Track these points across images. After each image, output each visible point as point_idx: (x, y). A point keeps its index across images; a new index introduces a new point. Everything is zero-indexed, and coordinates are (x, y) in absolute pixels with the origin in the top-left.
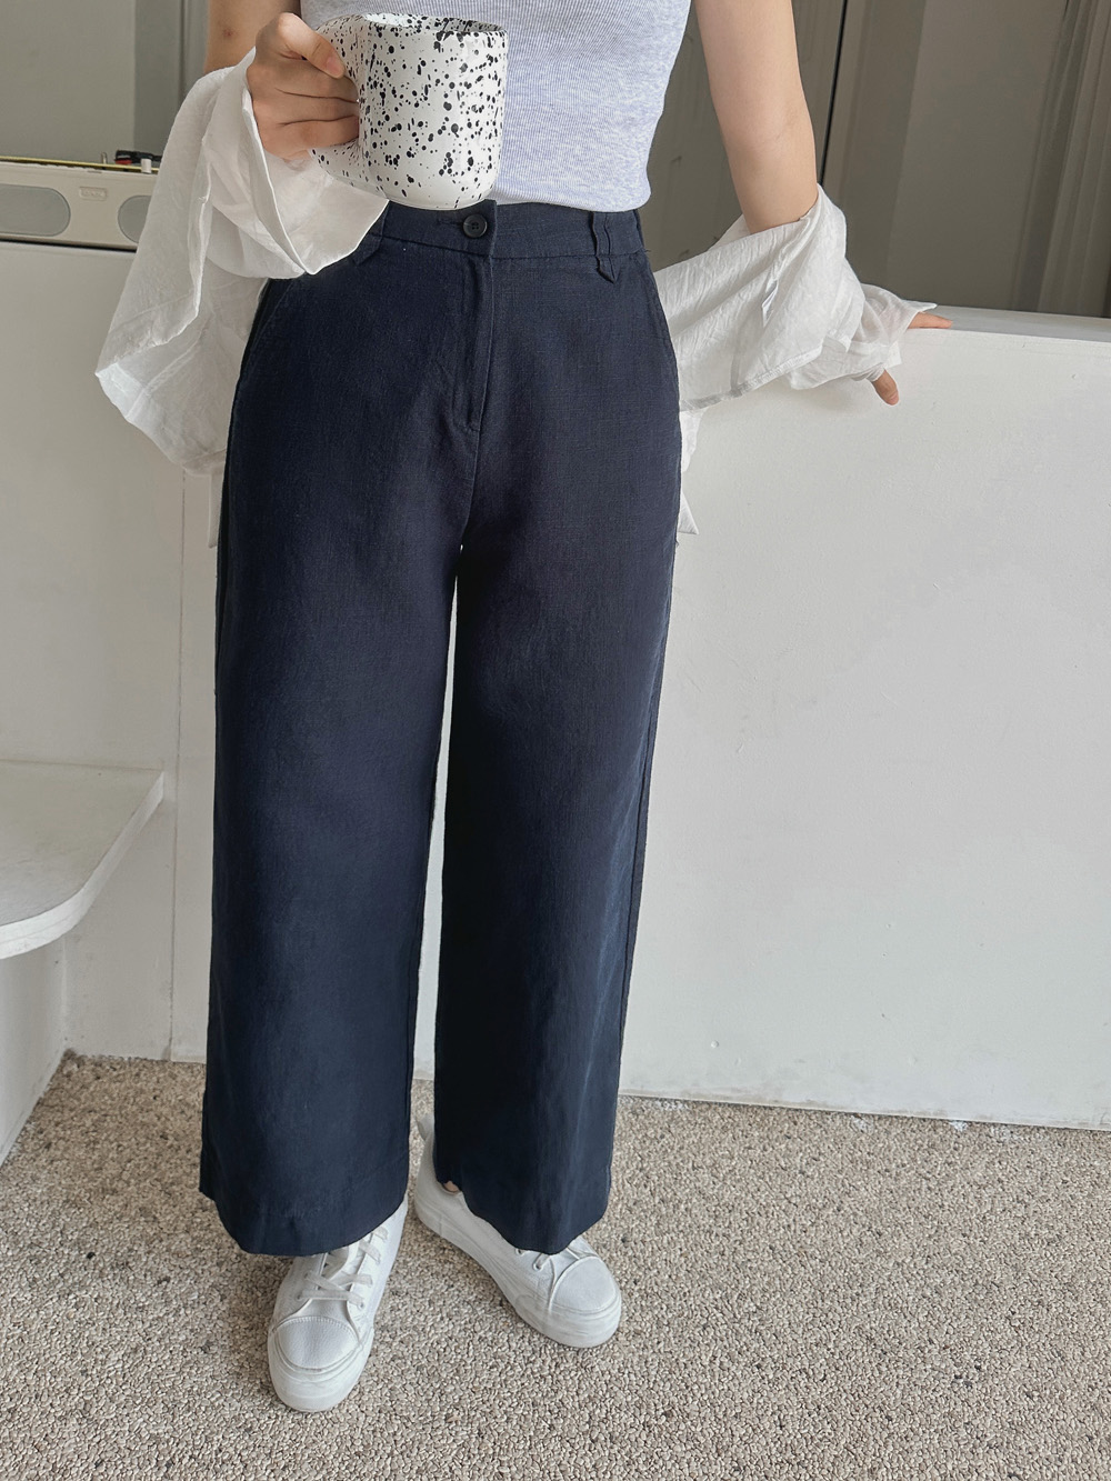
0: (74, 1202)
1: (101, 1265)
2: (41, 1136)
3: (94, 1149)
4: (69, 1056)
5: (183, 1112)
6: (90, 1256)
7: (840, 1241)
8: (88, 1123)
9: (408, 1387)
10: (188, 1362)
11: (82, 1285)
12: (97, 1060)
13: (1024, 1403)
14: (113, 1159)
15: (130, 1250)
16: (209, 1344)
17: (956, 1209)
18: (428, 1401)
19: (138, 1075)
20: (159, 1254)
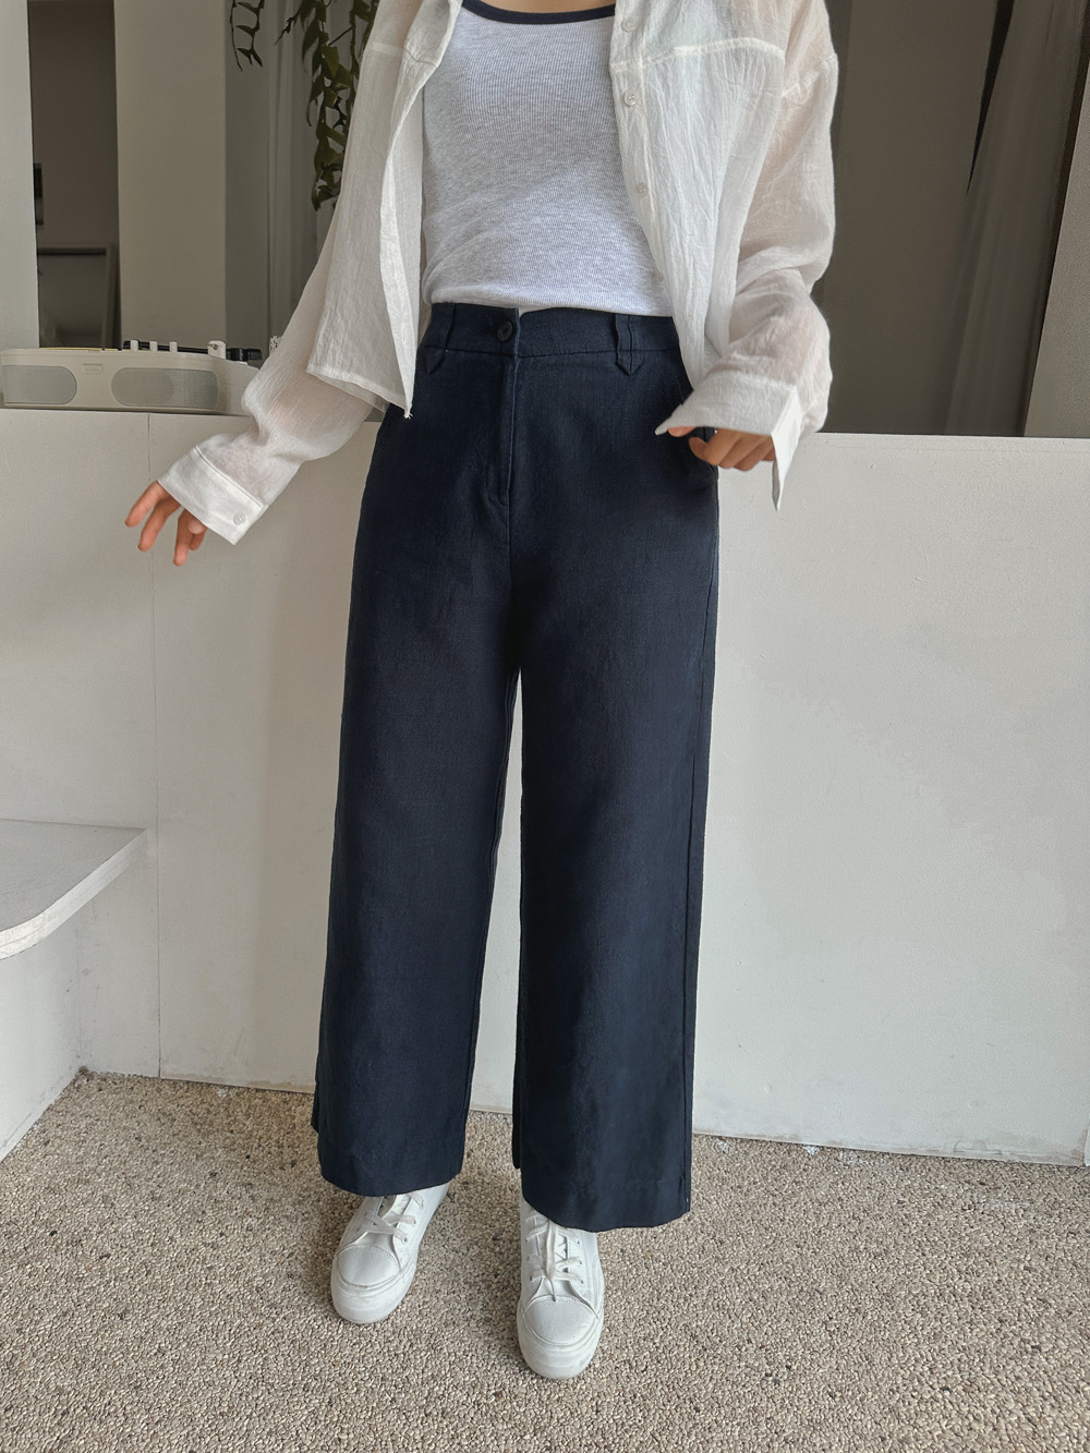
0: (53, 1189)
1: (59, 1242)
2: (42, 1136)
3: (80, 1147)
4: (83, 1071)
5: (159, 1119)
6: (52, 1234)
7: (685, 1246)
8: (83, 1126)
9: (281, 1358)
10: (104, 1327)
11: (39, 1258)
12: (104, 1076)
13: (827, 1402)
14: (93, 1156)
15: (85, 1230)
16: (126, 1311)
17: (795, 1222)
18: (293, 1370)
19: (132, 1088)
20: (107, 1235)
